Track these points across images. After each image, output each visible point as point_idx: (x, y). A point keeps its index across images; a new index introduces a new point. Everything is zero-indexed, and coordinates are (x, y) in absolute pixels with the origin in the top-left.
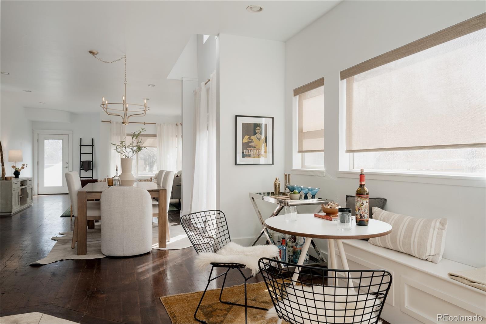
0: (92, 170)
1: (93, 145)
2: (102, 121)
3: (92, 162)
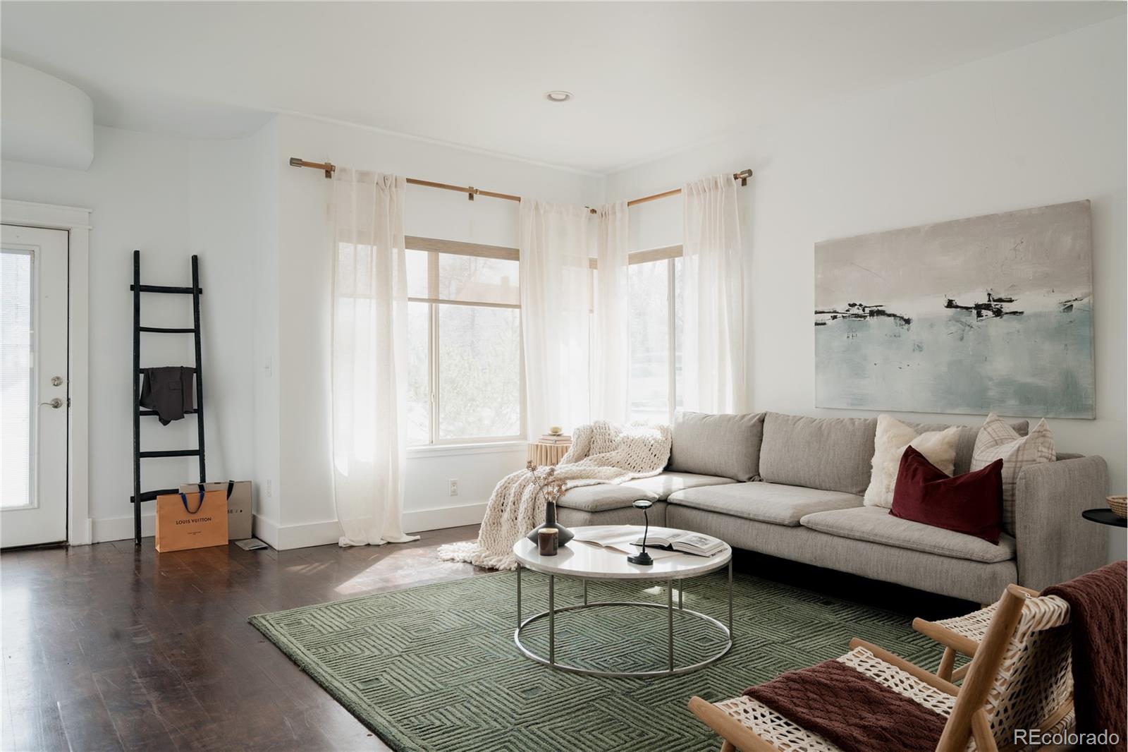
0: (196, 416)
1: (200, 291)
2: (295, 162)
3: (194, 376)
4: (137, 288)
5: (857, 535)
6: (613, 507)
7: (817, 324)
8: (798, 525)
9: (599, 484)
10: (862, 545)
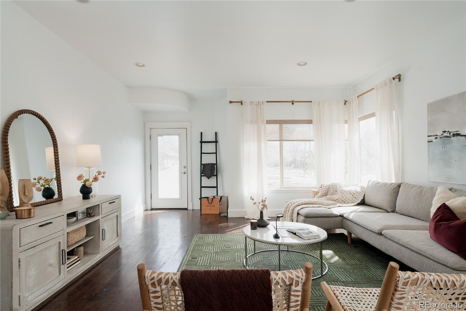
0: (216, 177)
1: (217, 142)
2: (231, 102)
3: (215, 166)
4: (202, 142)
5: (401, 243)
6: (315, 216)
7: (428, 142)
8: (380, 234)
9: (320, 207)
10: (403, 248)
